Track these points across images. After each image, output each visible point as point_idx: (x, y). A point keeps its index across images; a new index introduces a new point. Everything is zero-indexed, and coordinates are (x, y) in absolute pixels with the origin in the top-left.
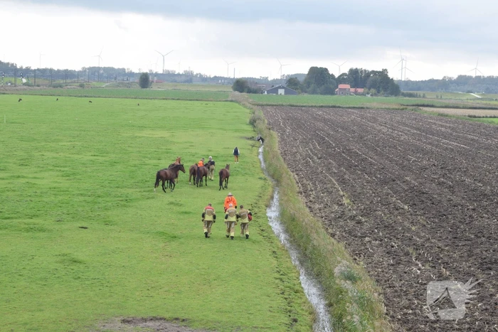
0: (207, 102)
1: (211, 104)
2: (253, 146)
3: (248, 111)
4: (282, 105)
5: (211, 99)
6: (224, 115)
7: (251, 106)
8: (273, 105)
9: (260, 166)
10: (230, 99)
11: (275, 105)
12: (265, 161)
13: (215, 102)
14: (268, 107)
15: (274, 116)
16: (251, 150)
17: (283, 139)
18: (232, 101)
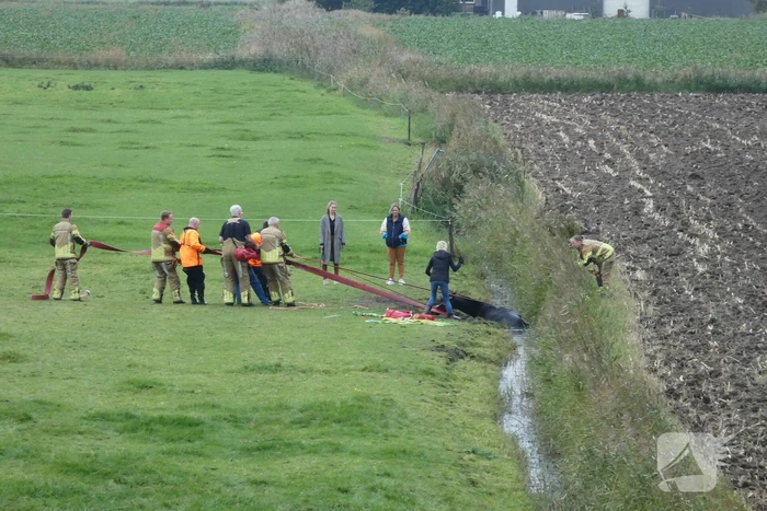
0: (79, 77)
1: (112, 85)
2: (456, 355)
3: (394, 127)
4: (640, 85)
5: (113, 53)
6: (221, 153)
7: (417, 92)
8: (569, 88)
9: (523, 481)
10: (251, 49)
11: (592, 87)
12: (552, 453)
13: (139, 77)
14: (538, 100)
15: (593, 158)
16: (446, 381)
17: (670, 306)
18: (265, 64)
